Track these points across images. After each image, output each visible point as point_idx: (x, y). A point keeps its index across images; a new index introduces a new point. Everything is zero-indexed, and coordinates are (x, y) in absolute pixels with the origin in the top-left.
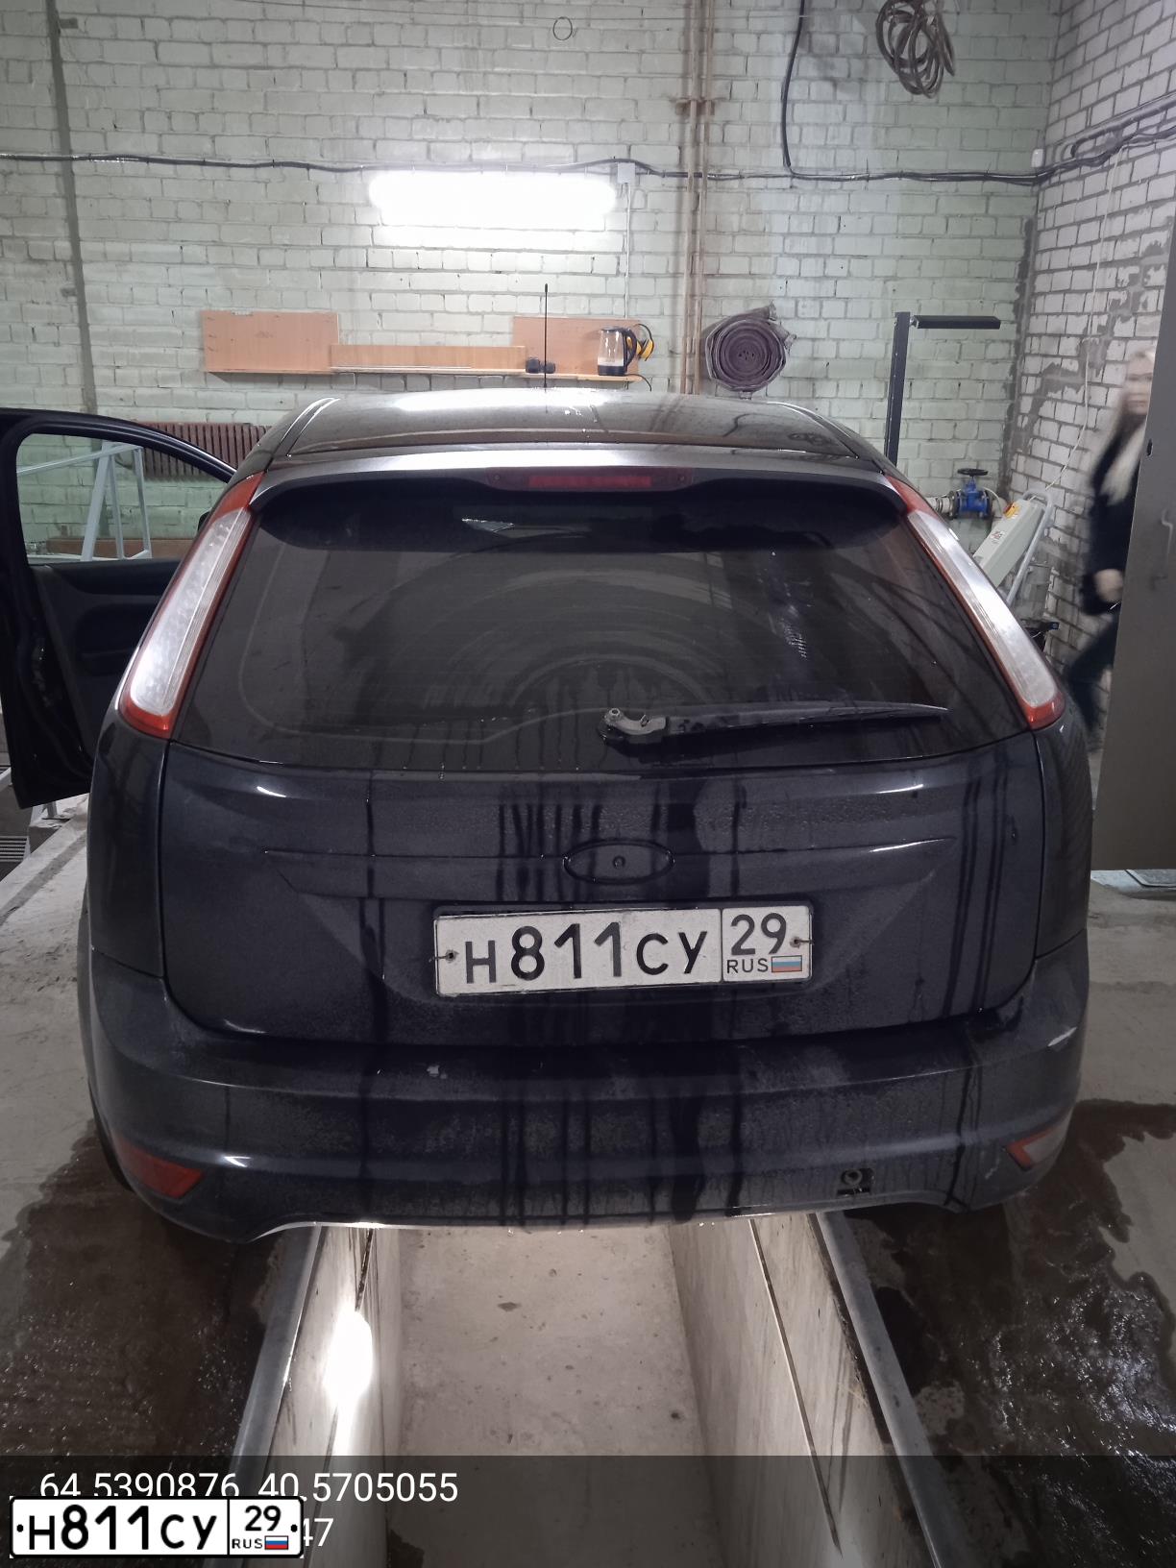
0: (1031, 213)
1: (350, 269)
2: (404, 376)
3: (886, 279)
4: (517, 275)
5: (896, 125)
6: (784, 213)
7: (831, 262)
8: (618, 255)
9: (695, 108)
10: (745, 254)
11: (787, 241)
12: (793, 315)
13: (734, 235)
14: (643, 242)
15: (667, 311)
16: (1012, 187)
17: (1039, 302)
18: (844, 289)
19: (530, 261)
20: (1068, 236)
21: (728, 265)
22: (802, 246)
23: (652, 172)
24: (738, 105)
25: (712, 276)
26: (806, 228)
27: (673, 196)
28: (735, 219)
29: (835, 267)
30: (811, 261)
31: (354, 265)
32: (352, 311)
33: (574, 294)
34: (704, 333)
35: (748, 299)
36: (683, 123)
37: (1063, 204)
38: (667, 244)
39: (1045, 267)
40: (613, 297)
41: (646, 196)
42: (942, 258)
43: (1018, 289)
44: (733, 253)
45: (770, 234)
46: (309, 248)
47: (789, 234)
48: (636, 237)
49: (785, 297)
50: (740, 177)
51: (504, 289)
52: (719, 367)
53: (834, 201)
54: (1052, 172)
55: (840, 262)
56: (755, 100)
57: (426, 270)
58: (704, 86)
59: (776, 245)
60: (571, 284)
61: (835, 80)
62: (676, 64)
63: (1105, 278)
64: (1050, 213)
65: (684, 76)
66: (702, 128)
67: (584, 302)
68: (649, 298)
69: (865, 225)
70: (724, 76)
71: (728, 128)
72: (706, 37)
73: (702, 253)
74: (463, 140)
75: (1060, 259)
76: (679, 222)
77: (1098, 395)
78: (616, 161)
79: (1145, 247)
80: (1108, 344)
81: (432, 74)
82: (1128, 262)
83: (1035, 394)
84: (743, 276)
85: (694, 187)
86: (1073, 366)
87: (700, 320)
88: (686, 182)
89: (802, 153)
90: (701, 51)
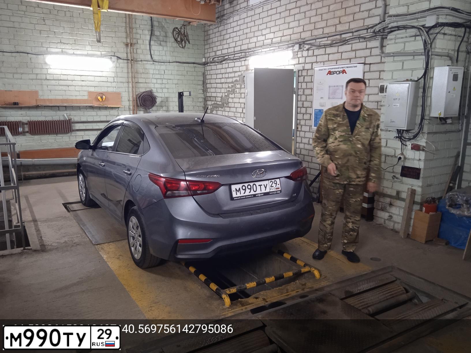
0: (204, 71)
1: (41, 79)
2: (58, 107)
3: (176, 84)
4: (87, 82)
5: (174, 52)
6: (152, 69)
7: (163, 80)
8: (114, 77)
9: (130, 45)
10: (144, 78)
11: (153, 75)
12: (156, 92)
13: (141, 73)
14: (120, 75)
15: (127, 91)
16: (199, 66)
18: (167, 86)
19: (92, 78)
20: (214, 77)
21: (140, 80)
22: (157, 76)
23: (121, 59)
24: (139, 45)
25: (137, 83)
26: (157, 73)
27: (126, 64)
28: (141, 70)
29: (165, 81)
30: (159, 80)
32: (42, 90)
33: (104, 86)
34: (137, 96)
35: (146, 88)
36: (127, 48)
37: (212, 70)
38: (126, 75)
39: (209, 82)
40: (113, 87)
41: (119, 64)
42: (188, 80)
43: (203, 87)
44: (141, 78)
45: (149, 74)
46: (29, 74)
47: (154, 74)
48: (118, 73)
49: (154, 88)
50: (141, 61)
51: (85, 85)
52: (141, 104)
53: (163, 67)
54: (208, 63)
56: (143, 44)
57: (63, 80)
58: (131, 40)
59: (151, 76)
60: (102, 84)
61: (160, 41)
62: (124, 35)
63: (226, 86)
64: (209, 72)
65: (126, 38)
66: (132, 50)
67: (106, 88)
68: (122, 87)
69: (170, 72)
70: (135, 39)
71: (137, 50)
72: (131, 30)
73: (135, 78)
74: (71, 49)
75: (213, 81)
76: (128, 70)
77: (228, 109)
78: (111, 56)
79: (234, 80)
80: (228, 99)
81: (62, 33)
82: (230, 83)
83: (211, 109)
84: (144, 83)
85: (131, 63)
86: (220, 103)
87: (135, 92)
88: (129, 61)
89: (155, 56)
90: (130, 32)
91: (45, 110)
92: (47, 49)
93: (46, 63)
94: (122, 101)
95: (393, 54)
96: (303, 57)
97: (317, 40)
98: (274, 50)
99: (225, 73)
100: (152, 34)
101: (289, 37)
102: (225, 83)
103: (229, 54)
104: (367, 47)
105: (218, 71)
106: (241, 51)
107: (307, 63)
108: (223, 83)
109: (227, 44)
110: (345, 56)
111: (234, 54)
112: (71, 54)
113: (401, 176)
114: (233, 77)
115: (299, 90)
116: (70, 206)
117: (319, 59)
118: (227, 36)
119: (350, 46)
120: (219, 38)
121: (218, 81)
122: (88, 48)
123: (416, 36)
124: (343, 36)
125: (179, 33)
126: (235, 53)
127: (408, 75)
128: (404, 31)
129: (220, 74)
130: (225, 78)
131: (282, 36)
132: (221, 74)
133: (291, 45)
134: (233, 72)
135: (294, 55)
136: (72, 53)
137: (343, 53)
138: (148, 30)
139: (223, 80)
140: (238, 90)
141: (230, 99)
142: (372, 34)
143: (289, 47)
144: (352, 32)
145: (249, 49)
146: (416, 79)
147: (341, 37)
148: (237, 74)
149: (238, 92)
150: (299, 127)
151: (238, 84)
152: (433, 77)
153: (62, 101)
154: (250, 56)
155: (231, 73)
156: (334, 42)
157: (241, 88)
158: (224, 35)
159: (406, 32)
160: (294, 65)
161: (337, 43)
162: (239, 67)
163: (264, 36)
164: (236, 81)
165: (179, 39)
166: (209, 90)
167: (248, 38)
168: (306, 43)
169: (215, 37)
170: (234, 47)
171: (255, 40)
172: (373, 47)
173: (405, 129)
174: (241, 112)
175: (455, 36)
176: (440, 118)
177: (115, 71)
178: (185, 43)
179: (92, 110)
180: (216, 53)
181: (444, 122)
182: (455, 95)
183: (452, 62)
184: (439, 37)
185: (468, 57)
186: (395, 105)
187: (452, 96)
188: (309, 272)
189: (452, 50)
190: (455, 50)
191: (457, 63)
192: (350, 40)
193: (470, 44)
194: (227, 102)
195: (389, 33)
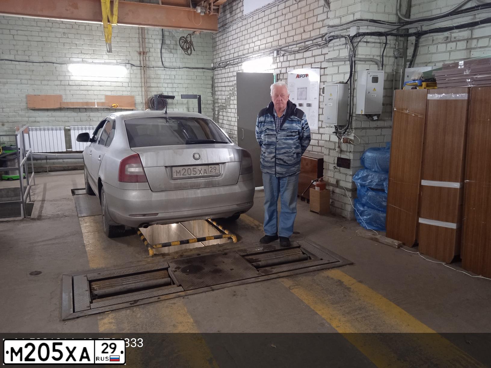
0: (212, 76)
1: (65, 85)
2: (79, 109)
3: (186, 88)
4: (105, 87)
5: (184, 58)
6: (163, 74)
7: (174, 84)
8: (128, 83)
9: (143, 53)
10: (156, 83)
13: (153, 79)
14: (133, 80)
15: (140, 94)
16: (208, 70)
17: (216, 92)
18: (177, 90)
19: (109, 84)
20: (220, 80)
21: (152, 85)
22: (168, 81)
23: (134, 66)
24: (151, 53)
25: (149, 87)
26: (168, 78)
27: (139, 71)
28: (153, 76)
29: (175, 85)
30: (170, 84)
31: (65, 84)
32: (65, 94)
33: (119, 91)
34: (148, 99)
35: (157, 92)
36: (140, 56)
37: (218, 74)
38: (139, 80)
39: (216, 86)
40: (128, 91)
41: (133, 71)
42: (197, 84)
43: (212, 90)
44: (153, 82)
45: (161, 79)
46: (54, 81)
47: (165, 79)
48: (132, 79)
49: (165, 91)
50: (153, 67)
51: (102, 90)
53: (174, 72)
54: (215, 68)
56: (155, 52)
57: (83, 85)
58: (144, 49)
59: (162, 81)
60: (117, 89)
61: (171, 49)
62: (137, 44)
63: (228, 89)
64: (216, 76)
65: (139, 47)
66: (144, 57)
67: (121, 92)
68: (136, 91)
69: (180, 77)
70: (148, 47)
71: (150, 58)
72: (143, 39)
73: (147, 82)
74: (91, 58)
75: (219, 85)
76: (141, 76)
77: (229, 110)
78: (126, 63)
79: (234, 84)
80: (230, 101)
81: (83, 44)
82: (231, 86)
83: (218, 111)
84: (156, 87)
85: (144, 69)
86: (224, 105)
87: (147, 96)
88: (142, 68)
89: (166, 63)
90: (143, 42)
91: (68, 111)
92: (70, 59)
93: (68, 71)
94: (136, 104)
95: (332, 59)
96: (280, 62)
97: (290, 47)
98: (261, 56)
99: (228, 77)
100: (163, 43)
101: (270, 44)
102: (228, 86)
103: (230, 60)
104: (322, 53)
105: (223, 76)
106: (239, 57)
107: (283, 68)
108: (226, 86)
109: (228, 50)
110: (309, 61)
111: (234, 60)
112: (90, 63)
113: (337, 166)
117: (292, 64)
118: (229, 43)
119: (311, 52)
120: (224, 45)
121: (223, 84)
122: (106, 57)
123: (345, 44)
124: (307, 43)
125: (186, 42)
127: (341, 78)
128: (338, 40)
130: (228, 82)
131: (266, 43)
132: (225, 78)
133: (271, 52)
135: (274, 61)
136: (92, 62)
137: (307, 59)
138: (160, 40)
139: (226, 84)
142: (324, 42)
143: (271, 53)
144: (312, 40)
145: (244, 55)
146: (346, 82)
147: (305, 44)
153: (83, 103)
154: (244, 61)
155: (231, 77)
156: (301, 49)
158: (226, 42)
159: (340, 40)
160: (274, 69)
161: (302, 50)
162: (237, 71)
163: (254, 43)
165: (185, 47)
167: (243, 45)
168: (282, 49)
169: (221, 44)
170: (234, 53)
171: (247, 47)
172: (325, 53)
173: (338, 125)
175: (380, 43)
176: (362, 115)
177: (129, 77)
178: (191, 50)
179: (109, 112)
180: (221, 59)
181: (371, 118)
182: (376, 95)
183: (378, 67)
184: (361, 45)
185: (396, 61)
186: (329, 105)
187: (373, 96)
188: (230, 238)
189: (377, 56)
190: (380, 56)
191: (382, 66)
192: (311, 47)
193: (398, 50)
194: (229, 104)
195: (329, 42)
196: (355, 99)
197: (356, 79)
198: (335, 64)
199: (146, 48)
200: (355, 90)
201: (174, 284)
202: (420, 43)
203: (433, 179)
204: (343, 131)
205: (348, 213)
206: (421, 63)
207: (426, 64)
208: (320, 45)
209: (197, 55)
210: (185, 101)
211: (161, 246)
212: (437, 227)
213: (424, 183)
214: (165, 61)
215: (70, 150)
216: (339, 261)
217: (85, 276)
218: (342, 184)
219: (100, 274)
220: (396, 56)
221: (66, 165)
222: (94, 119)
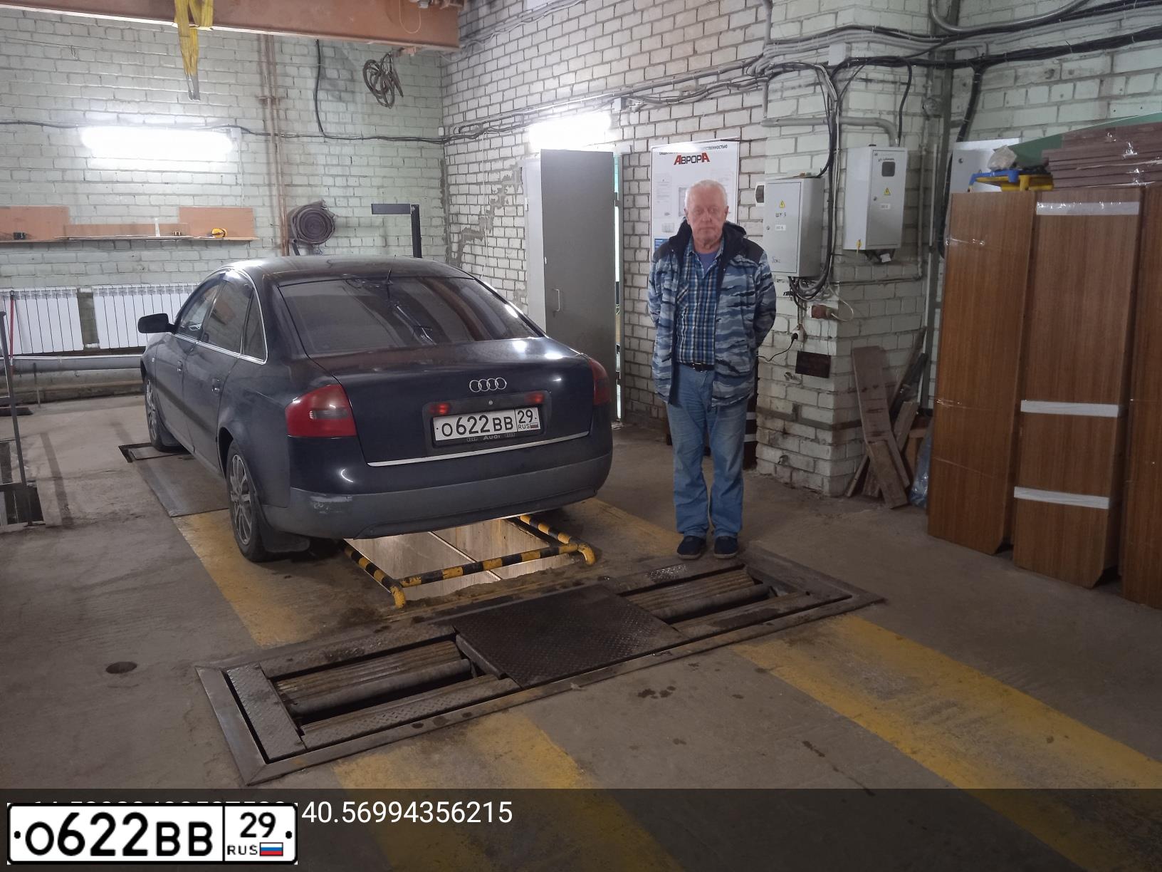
0: (442, 157)
1: (74, 182)
2: (113, 241)
3: (378, 188)
4: (177, 185)
5: (373, 114)
6: (322, 154)
7: (350, 179)
8: (236, 174)
9: (270, 101)
10: (305, 175)
11: (326, 168)
12: (334, 205)
13: (298, 165)
14: (249, 168)
15: (267, 203)
16: (431, 144)
18: (358, 192)
19: (186, 178)
20: (463, 169)
21: (297, 180)
22: (334, 171)
23: (250, 133)
24: (292, 101)
25: (288, 185)
26: (335, 162)
27: (263, 145)
28: (298, 157)
29: (352, 181)
30: (340, 178)
31: (76, 179)
32: (76, 205)
33: (213, 195)
34: (288, 216)
35: (309, 197)
36: (264, 109)
37: (458, 154)
38: (264, 169)
39: (453, 182)
40: (236, 196)
41: (248, 145)
42: (404, 177)
43: (441, 192)
44: (298, 174)
45: (317, 165)
46: (46, 170)
47: (327, 165)
48: (244, 165)
49: (329, 196)
50: (298, 136)
51: (171, 192)
52: (300, 232)
53: (348, 149)
54: (450, 139)
55: (355, 179)
56: (300, 99)
57: (122, 182)
58: (273, 90)
59: (321, 170)
60: (210, 190)
61: (340, 91)
62: (257, 79)
63: (488, 189)
64: (452, 158)
65: (262, 86)
66: (275, 112)
67: (219, 199)
68: (256, 197)
69: (364, 161)
70: (283, 86)
71: (288, 112)
72: (271, 66)
73: (283, 174)
74: (139, 113)
75: (461, 179)
76: (268, 159)
77: (491, 242)
78: (229, 126)
79: (502, 177)
80: (492, 219)
81: (117, 77)
82: (495, 183)
83: (459, 242)
84: (306, 186)
85: (274, 141)
86: (477, 229)
87: (285, 208)
88: (270, 138)
89: (328, 125)
90: (269, 73)
91: (85, 249)
92: (84, 114)
93: (82, 146)
94: (256, 227)
95: (778, 121)
96: (630, 125)
97: (657, 90)
98: (576, 109)
99: (485, 162)
100: (320, 76)
101: (602, 82)
102: (486, 183)
103: (491, 119)
104: (744, 106)
105: (472, 158)
106: (514, 112)
107: (638, 139)
108: (481, 183)
109: (485, 95)
110: (706, 123)
111: (501, 119)
112: (137, 125)
113: (797, 372)
114: (498, 171)
115: (626, 198)
116: (133, 451)
117: (661, 129)
118: (486, 79)
119: (714, 102)
120: (473, 83)
121: (471, 179)
122: (177, 109)
123: (815, 84)
124: (702, 81)
125: (380, 73)
126: (502, 116)
127: (803, 165)
128: (795, 73)
129: (474, 163)
130: (485, 172)
131: (591, 80)
132: (476, 162)
133: (606, 100)
134: (500, 158)
135: (613, 123)
136: (141, 121)
137: (703, 119)
138: (312, 68)
139: (481, 178)
140: (510, 199)
141: (496, 218)
142: (750, 77)
143: (604, 104)
144: (717, 74)
145: (528, 107)
146: (819, 173)
147: (697, 82)
148: (508, 164)
149: (510, 203)
150: (629, 277)
151: (510, 186)
152: (845, 169)
153: (121, 227)
154: (531, 123)
155: (495, 160)
156: (686, 94)
157: (516, 195)
158: (479, 76)
159: (799, 75)
160: (615, 142)
161: (689, 96)
162: (511, 147)
163: (557, 79)
164: (507, 178)
165: (378, 87)
166: (454, 199)
167: (527, 83)
168: (634, 95)
169: (463, 80)
170: (500, 103)
171: (538, 87)
172: (754, 104)
173: (797, 275)
174: (519, 247)
175: (894, 82)
176: (860, 251)
177: (238, 160)
178: (393, 95)
179: (189, 248)
180: (464, 117)
181: (877, 260)
182: (889, 205)
183: (890, 138)
184: (854, 87)
185: (926, 126)
186: (778, 228)
187: (883, 207)
188: (576, 554)
189: (889, 113)
190: (894, 113)
191: (899, 137)
192: (713, 90)
193: (932, 98)
194: (490, 226)
195: (771, 79)
196: (840, 214)
197: (843, 167)
198: (786, 130)
199: (279, 87)
200: (841, 194)
201: (480, 672)
202: (984, 82)
203: (1051, 397)
204: (810, 290)
205: (826, 481)
206: (985, 131)
207: (1000, 133)
208: (738, 86)
209: (405, 106)
210: (378, 219)
211: (418, 580)
212: (1062, 508)
213: (1027, 406)
214: (325, 122)
215: (94, 345)
216: (850, 597)
217: (257, 669)
218: (807, 413)
219: (291, 660)
220: (929, 113)
221: (85, 385)
222: (153, 267)
